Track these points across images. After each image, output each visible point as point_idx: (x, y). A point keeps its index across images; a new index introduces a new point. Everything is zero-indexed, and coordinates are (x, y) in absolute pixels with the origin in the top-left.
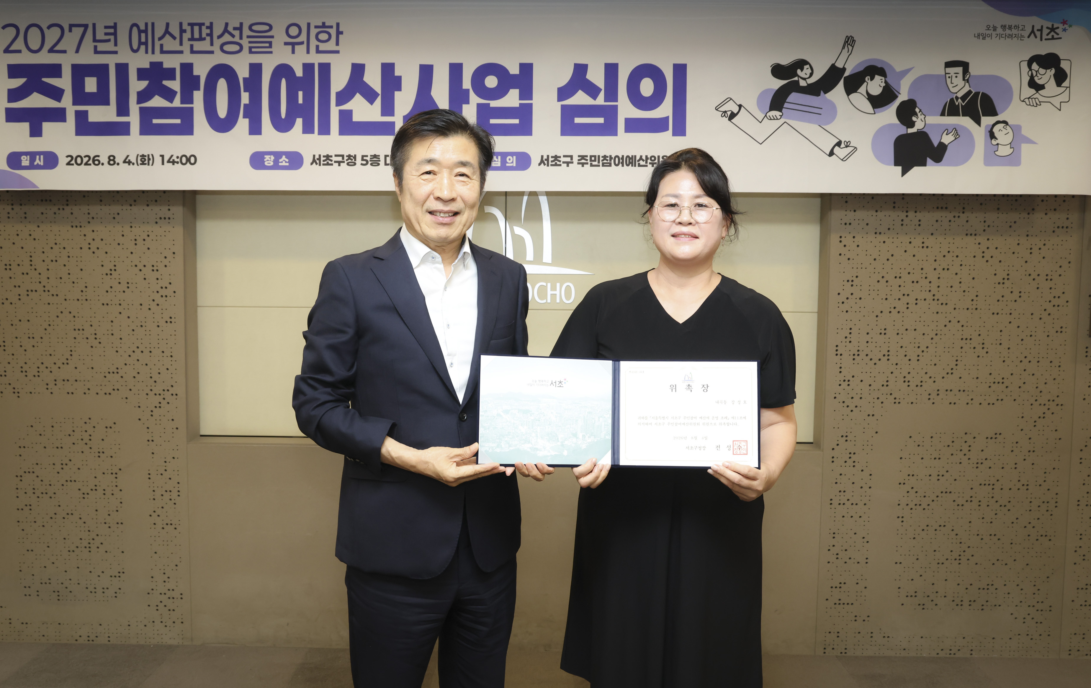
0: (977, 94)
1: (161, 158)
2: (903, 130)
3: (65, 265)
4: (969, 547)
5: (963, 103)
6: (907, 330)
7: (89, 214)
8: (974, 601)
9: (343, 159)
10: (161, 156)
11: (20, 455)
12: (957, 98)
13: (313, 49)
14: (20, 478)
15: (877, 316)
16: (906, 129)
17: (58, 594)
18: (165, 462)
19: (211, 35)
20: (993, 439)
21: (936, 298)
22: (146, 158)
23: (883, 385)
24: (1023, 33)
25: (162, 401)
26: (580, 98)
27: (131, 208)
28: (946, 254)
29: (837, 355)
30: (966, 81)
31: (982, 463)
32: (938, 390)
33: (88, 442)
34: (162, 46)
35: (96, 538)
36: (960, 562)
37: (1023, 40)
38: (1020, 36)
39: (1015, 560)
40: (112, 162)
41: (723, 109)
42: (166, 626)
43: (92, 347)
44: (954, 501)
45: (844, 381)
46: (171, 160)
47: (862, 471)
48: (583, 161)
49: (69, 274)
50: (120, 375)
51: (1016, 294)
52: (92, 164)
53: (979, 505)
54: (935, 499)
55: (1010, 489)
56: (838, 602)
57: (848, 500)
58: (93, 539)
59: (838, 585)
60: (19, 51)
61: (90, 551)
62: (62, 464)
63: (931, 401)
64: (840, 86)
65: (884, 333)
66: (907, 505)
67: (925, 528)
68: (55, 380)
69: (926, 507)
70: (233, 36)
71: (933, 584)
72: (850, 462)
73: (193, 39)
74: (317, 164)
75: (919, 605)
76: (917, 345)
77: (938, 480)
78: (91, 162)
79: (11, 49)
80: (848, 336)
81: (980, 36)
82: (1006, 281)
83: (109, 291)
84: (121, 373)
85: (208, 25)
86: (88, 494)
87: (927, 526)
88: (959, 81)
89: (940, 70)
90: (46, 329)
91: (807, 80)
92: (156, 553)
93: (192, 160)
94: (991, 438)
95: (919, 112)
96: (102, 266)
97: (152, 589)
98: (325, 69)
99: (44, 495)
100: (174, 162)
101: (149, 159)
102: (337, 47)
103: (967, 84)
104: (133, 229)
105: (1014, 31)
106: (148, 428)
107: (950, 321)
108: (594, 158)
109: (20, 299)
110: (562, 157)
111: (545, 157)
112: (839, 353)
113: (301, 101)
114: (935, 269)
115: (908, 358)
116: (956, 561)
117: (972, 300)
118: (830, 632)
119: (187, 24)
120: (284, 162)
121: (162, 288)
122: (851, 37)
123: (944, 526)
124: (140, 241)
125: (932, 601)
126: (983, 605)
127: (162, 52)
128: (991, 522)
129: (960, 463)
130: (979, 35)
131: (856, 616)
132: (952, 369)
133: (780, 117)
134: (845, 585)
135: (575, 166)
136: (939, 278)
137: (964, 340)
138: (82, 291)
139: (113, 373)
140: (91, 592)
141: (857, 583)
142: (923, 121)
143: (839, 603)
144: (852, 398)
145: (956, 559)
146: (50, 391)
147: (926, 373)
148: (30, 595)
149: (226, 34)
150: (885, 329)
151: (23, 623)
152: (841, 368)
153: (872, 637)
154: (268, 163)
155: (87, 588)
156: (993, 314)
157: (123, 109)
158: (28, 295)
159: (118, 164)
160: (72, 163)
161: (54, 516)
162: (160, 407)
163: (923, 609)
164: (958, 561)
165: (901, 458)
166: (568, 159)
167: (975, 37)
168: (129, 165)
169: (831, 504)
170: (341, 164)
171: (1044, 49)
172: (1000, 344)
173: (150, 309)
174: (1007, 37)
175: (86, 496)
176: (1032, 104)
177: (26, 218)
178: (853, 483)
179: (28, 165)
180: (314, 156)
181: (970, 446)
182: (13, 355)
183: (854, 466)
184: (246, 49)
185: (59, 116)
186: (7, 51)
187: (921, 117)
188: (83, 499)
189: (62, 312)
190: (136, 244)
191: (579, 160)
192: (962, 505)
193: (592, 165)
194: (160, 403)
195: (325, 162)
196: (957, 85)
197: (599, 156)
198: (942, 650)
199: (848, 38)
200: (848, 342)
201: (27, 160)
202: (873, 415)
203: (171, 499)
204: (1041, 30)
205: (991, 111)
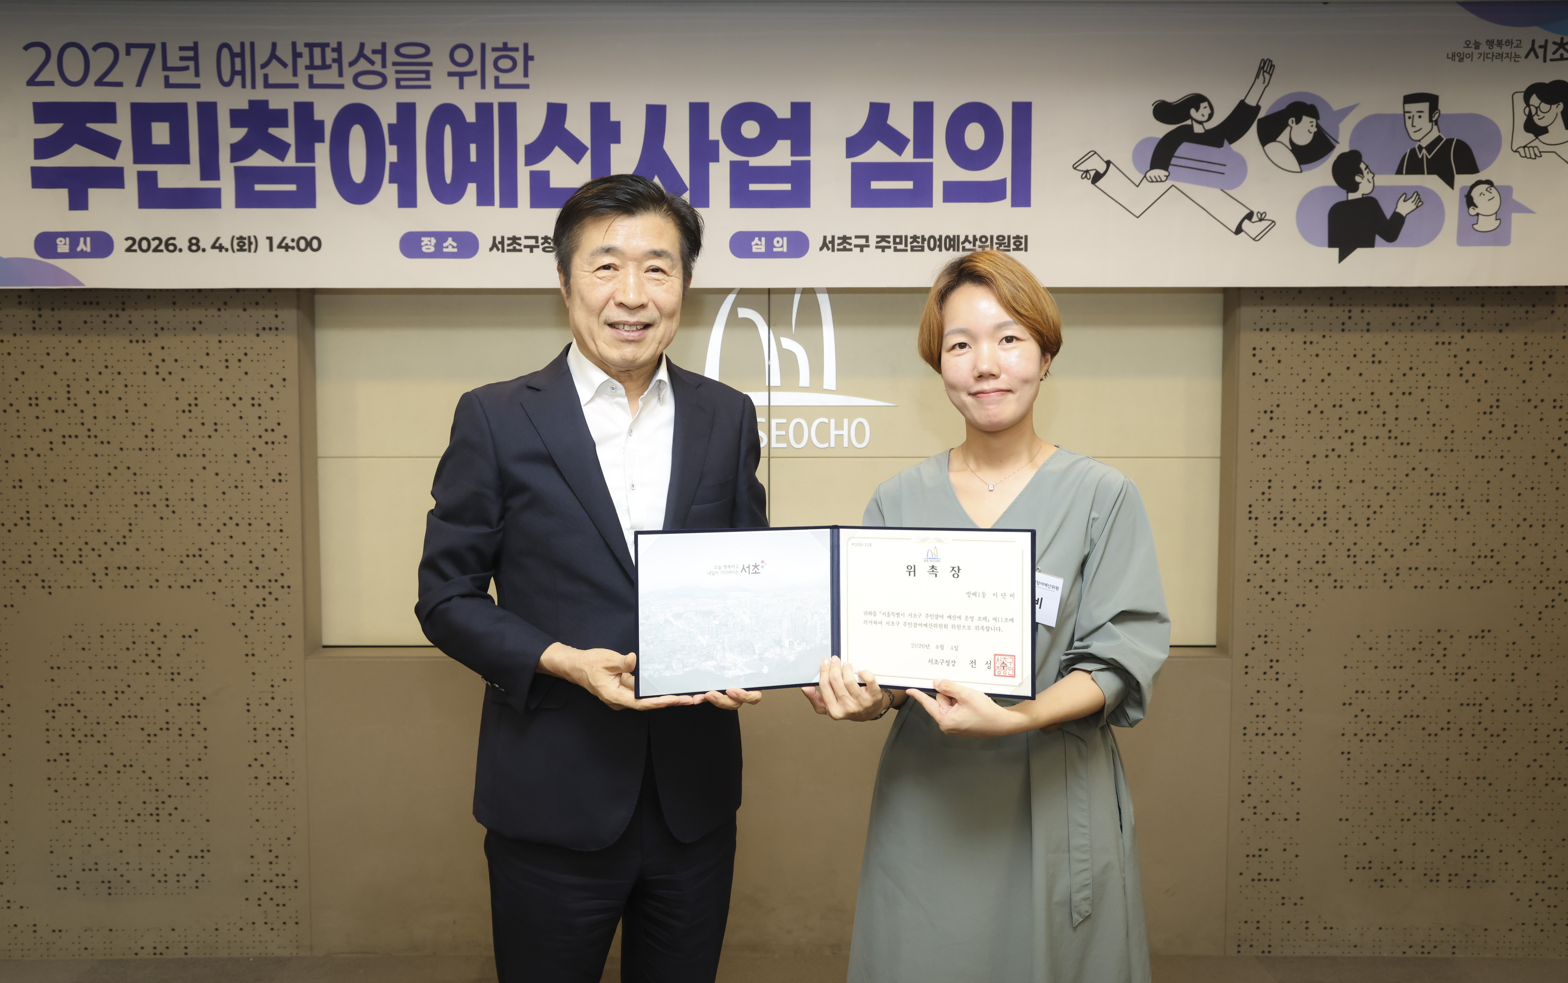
0: (1449, 141)
1: (268, 241)
2: (1341, 195)
3: (120, 399)
4: (1446, 796)
5: (1430, 155)
6: (1351, 481)
7: (156, 322)
8: (1456, 875)
9: (537, 242)
10: (268, 238)
11: (53, 680)
12: (1420, 148)
13: (490, 82)
14: (51, 714)
15: (1308, 462)
16: (1346, 194)
17: (109, 885)
18: (272, 686)
19: (339, 61)
20: (1479, 639)
21: (1393, 435)
22: (246, 241)
23: (1317, 562)
24: (1519, 51)
25: (267, 596)
26: (879, 153)
27: (219, 313)
28: (1407, 371)
29: (1250, 518)
30: (1434, 123)
31: (1463, 674)
32: (1398, 569)
33: (157, 659)
34: (266, 77)
35: (167, 800)
36: (1434, 817)
37: (1518, 61)
38: (1513, 55)
39: (1514, 815)
40: (194, 248)
41: (1084, 167)
42: (272, 929)
43: (162, 518)
44: (1424, 729)
45: (1262, 556)
46: (283, 244)
47: (1289, 686)
48: (883, 244)
49: (127, 411)
50: (204, 559)
51: (1509, 430)
52: (165, 251)
53: (1461, 735)
54: (1396, 726)
55: (1505, 711)
56: (1257, 877)
57: (1269, 728)
58: (163, 803)
59: (1257, 853)
60: (51, 83)
61: (158, 821)
62: (116, 692)
63: (1388, 584)
64: (1253, 132)
65: (1318, 486)
66: (1356, 735)
67: (1383, 769)
68: (106, 568)
69: (1383, 738)
70: (372, 63)
71: (1395, 850)
72: (1271, 673)
73: (311, 66)
74: (498, 249)
75: (1376, 880)
76: (1366, 503)
77: (1400, 698)
78: (162, 247)
79: (39, 79)
80: (1267, 491)
81: (1456, 56)
82: (1494, 410)
83: (187, 436)
84: (206, 556)
85: (335, 46)
86: (155, 735)
87: (1385, 765)
88: (1424, 123)
89: (1397, 108)
90: (91, 493)
91: (1204, 124)
92: (257, 820)
93: (315, 244)
94: (1476, 637)
95: (1366, 169)
96: (177, 399)
97: (252, 875)
98: (509, 111)
99: (89, 737)
100: (287, 248)
101: (250, 243)
102: (526, 79)
103: (1435, 127)
104: (223, 344)
105: (1506, 49)
106: (246, 636)
107: (1414, 469)
108: (899, 239)
109: (52, 449)
110: (853, 237)
111: (829, 239)
112: (1253, 515)
113: (473, 158)
114: (1391, 394)
115: (1353, 522)
116: (1428, 816)
117: (1446, 438)
118: (1246, 922)
119: (303, 45)
120: (450, 247)
121: (266, 430)
122: (1268, 61)
123: (1410, 765)
124: (233, 362)
125: (1394, 874)
126: (1469, 881)
127: (267, 85)
128: (1478, 760)
129: (1432, 674)
130: (1454, 56)
131: (1283, 898)
132: (1418, 538)
133: (1165, 178)
134: (1267, 852)
135: (872, 251)
136: (1397, 406)
137: (1435, 496)
138: (146, 436)
139: (194, 556)
140: (160, 881)
141: (1285, 850)
142: (1370, 182)
143: (1259, 879)
144: (1273, 581)
145: (1427, 814)
146: (98, 584)
147: (1380, 544)
148: (65, 888)
149: (362, 61)
150: (1320, 481)
151: (54, 931)
152: (1256, 537)
153: (1307, 928)
154: (427, 249)
155: (153, 875)
156: (1477, 457)
157: (210, 170)
158: (64, 443)
159: (204, 250)
160: (134, 248)
161: (103, 769)
162: (264, 605)
163: (1382, 886)
164: (1430, 817)
165: (1345, 667)
166: (862, 242)
167: (1448, 58)
168: (221, 251)
169: (1245, 734)
170: (534, 250)
171: (1548, 74)
172: (1488, 501)
173: (248, 462)
174: (1494, 57)
175: (152, 738)
176: (1528, 156)
177: (60, 329)
178: (1276, 704)
179: (68, 251)
180: (494, 238)
181: (1445, 649)
182: (42, 531)
183: (1277, 679)
184: (391, 82)
185: (112, 178)
186: (32, 82)
187: (1368, 176)
188: (148, 743)
189: (116, 468)
190: (227, 367)
191: (877, 242)
192: (1436, 735)
193: (896, 250)
194: (264, 599)
195: (511, 247)
196: (1421, 129)
197: (906, 237)
198: (1411, 947)
199: (1264, 62)
200: (1266, 500)
201: (65, 244)
202: (1304, 605)
203: (280, 741)
204: (1544, 47)
205: (1469, 165)
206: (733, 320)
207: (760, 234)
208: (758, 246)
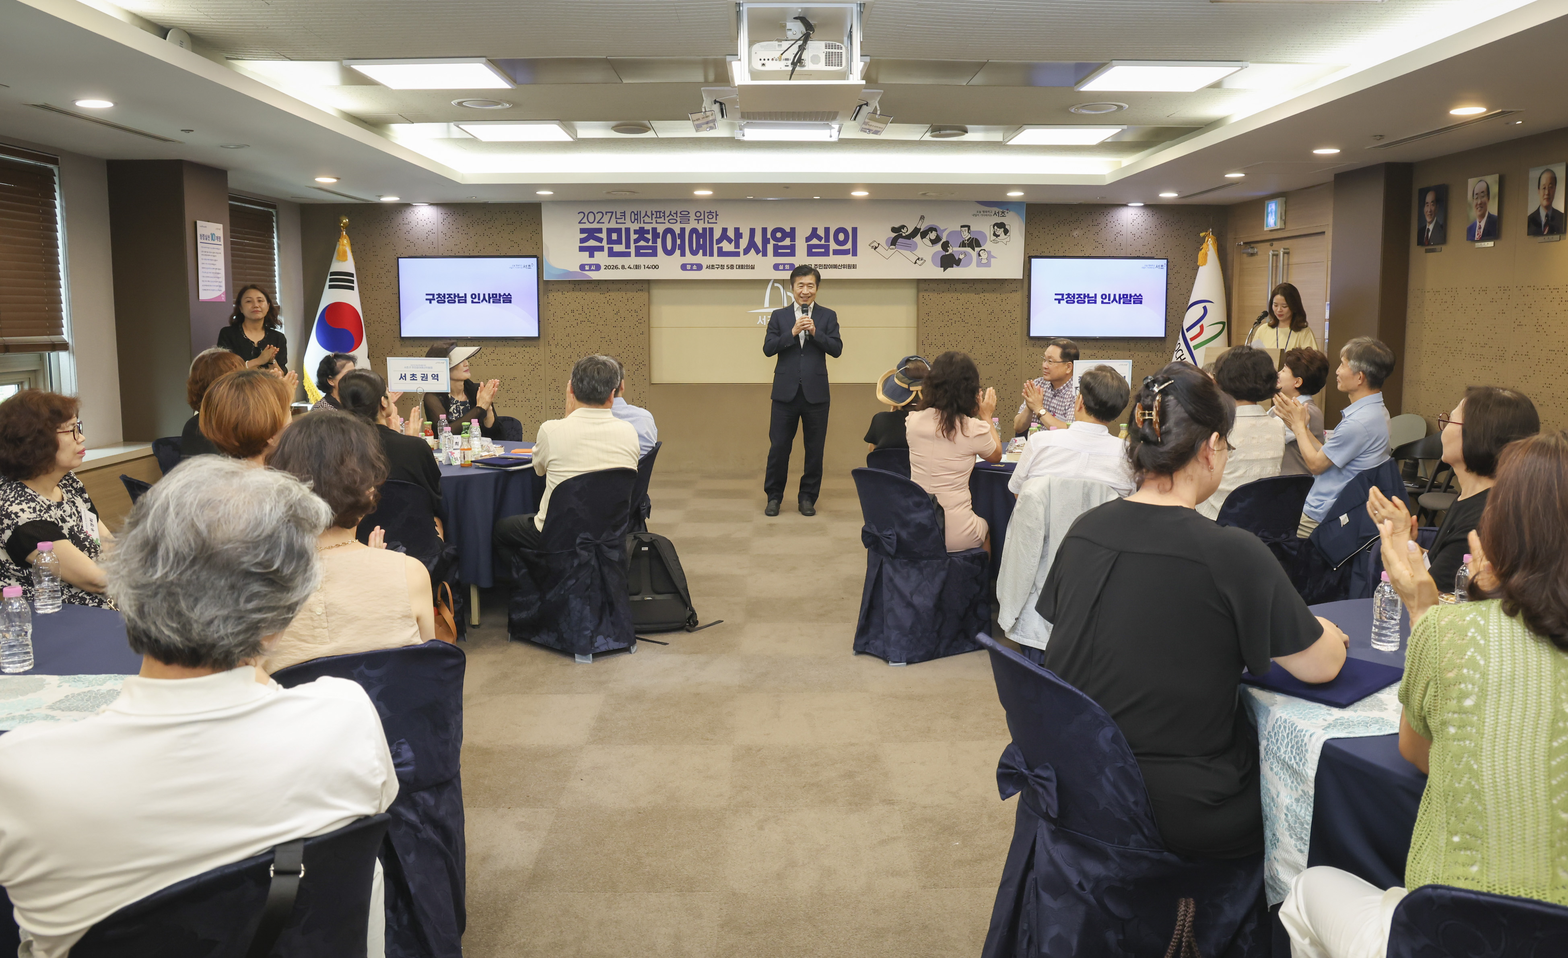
0: (973, 238)
2: (944, 253)
3: (597, 310)
5: (967, 242)
6: (952, 334)
7: (609, 289)
9: (720, 266)
10: (644, 265)
12: (965, 240)
13: (706, 222)
15: (939, 329)
16: (946, 254)
18: (640, 394)
19: (664, 216)
22: (638, 266)
26: (815, 241)
27: (625, 285)
28: (967, 302)
34: (644, 220)
40: (623, 268)
41: (872, 245)
46: (648, 267)
49: (599, 314)
51: (996, 319)
60: (582, 222)
65: (942, 335)
70: (673, 216)
73: (656, 218)
74: (708, 268)
78: (614, 268)
80: (927, 337)
81: (974, 216)
85: (663, 212)
88: (966, 233)
89: (959, 229)
90: (589, 338)
91: (905, 233)
93: (656, 267)
95: (951, 246)
98: (711, 230)
102: (716, 220)
103: (969, 234)
104: (627, 295)
105: (988, 213)
112: (924, 344)
113: (701, 243)
119: (654, 212)
120: (695, 268)
122: (923, 216)
124: (630, 300)
127: (644, 223)
133: (895, 248)
142: (952, 250)
149: (671, 216)
154: (688, 268)
157: (628, 246)
158: (581, 323)
159: (626, 269)
160: (605, 268)
167: (972, 216)
168: (630, 269)
170: (719, 268)
171: (999, 220)
173: (634, 329)
174: (985, 215)
176: (995, 243)
177: (585, 291)
179: (588, 269)
180: (707, 265)
182: (574, 349)
184: (679, 222)
185: (601, 249)
186: (580, 223)
187: (951, 248)
190: (628, 301)
194: (638, 368)
195: (711, 268)
196: (965, 235)
199: (921, 217)
200: (927, 339)
201: (588, 267)
205: (979, 245)
206: (773, 287)
207: (781, 264)
208: (781, 267)
